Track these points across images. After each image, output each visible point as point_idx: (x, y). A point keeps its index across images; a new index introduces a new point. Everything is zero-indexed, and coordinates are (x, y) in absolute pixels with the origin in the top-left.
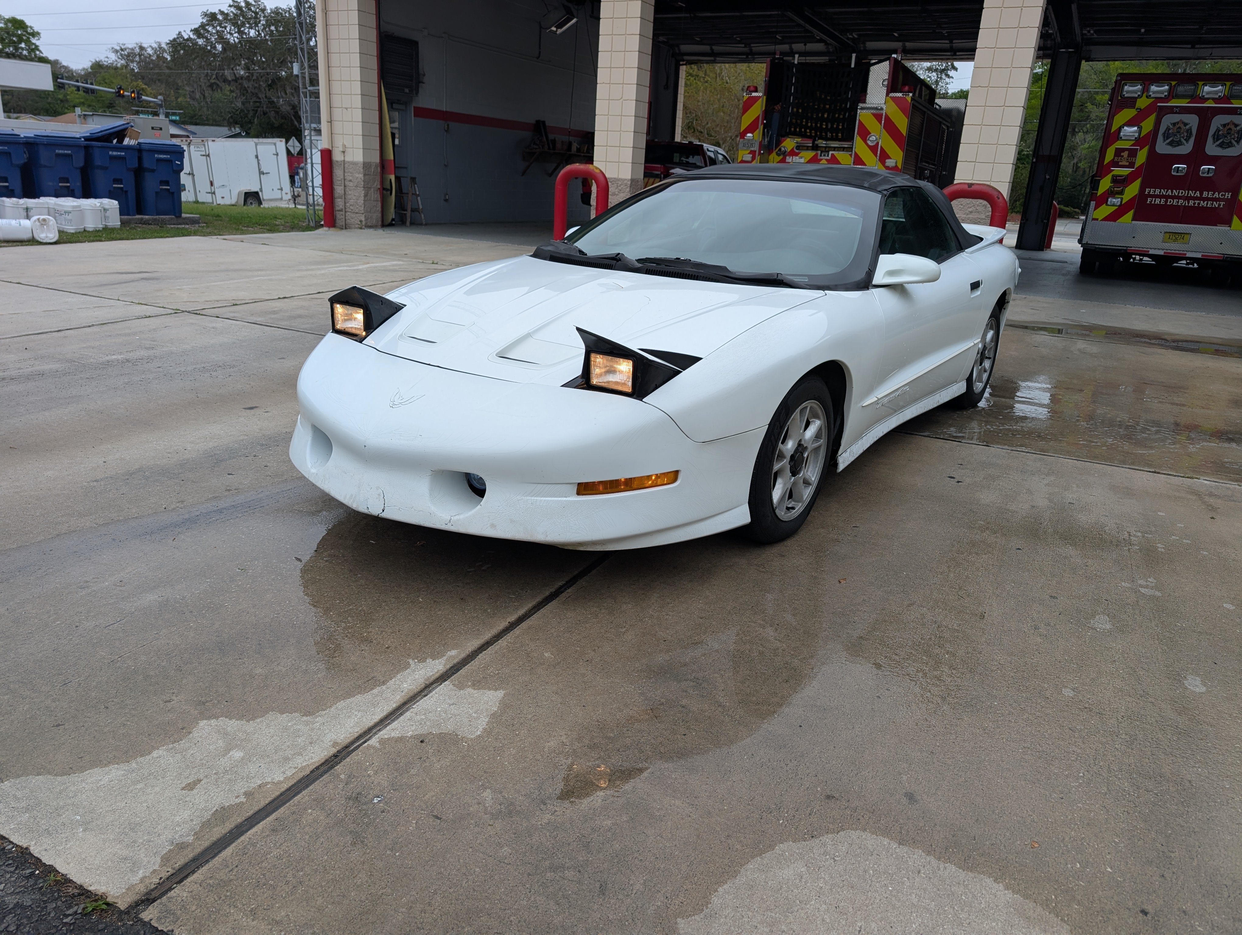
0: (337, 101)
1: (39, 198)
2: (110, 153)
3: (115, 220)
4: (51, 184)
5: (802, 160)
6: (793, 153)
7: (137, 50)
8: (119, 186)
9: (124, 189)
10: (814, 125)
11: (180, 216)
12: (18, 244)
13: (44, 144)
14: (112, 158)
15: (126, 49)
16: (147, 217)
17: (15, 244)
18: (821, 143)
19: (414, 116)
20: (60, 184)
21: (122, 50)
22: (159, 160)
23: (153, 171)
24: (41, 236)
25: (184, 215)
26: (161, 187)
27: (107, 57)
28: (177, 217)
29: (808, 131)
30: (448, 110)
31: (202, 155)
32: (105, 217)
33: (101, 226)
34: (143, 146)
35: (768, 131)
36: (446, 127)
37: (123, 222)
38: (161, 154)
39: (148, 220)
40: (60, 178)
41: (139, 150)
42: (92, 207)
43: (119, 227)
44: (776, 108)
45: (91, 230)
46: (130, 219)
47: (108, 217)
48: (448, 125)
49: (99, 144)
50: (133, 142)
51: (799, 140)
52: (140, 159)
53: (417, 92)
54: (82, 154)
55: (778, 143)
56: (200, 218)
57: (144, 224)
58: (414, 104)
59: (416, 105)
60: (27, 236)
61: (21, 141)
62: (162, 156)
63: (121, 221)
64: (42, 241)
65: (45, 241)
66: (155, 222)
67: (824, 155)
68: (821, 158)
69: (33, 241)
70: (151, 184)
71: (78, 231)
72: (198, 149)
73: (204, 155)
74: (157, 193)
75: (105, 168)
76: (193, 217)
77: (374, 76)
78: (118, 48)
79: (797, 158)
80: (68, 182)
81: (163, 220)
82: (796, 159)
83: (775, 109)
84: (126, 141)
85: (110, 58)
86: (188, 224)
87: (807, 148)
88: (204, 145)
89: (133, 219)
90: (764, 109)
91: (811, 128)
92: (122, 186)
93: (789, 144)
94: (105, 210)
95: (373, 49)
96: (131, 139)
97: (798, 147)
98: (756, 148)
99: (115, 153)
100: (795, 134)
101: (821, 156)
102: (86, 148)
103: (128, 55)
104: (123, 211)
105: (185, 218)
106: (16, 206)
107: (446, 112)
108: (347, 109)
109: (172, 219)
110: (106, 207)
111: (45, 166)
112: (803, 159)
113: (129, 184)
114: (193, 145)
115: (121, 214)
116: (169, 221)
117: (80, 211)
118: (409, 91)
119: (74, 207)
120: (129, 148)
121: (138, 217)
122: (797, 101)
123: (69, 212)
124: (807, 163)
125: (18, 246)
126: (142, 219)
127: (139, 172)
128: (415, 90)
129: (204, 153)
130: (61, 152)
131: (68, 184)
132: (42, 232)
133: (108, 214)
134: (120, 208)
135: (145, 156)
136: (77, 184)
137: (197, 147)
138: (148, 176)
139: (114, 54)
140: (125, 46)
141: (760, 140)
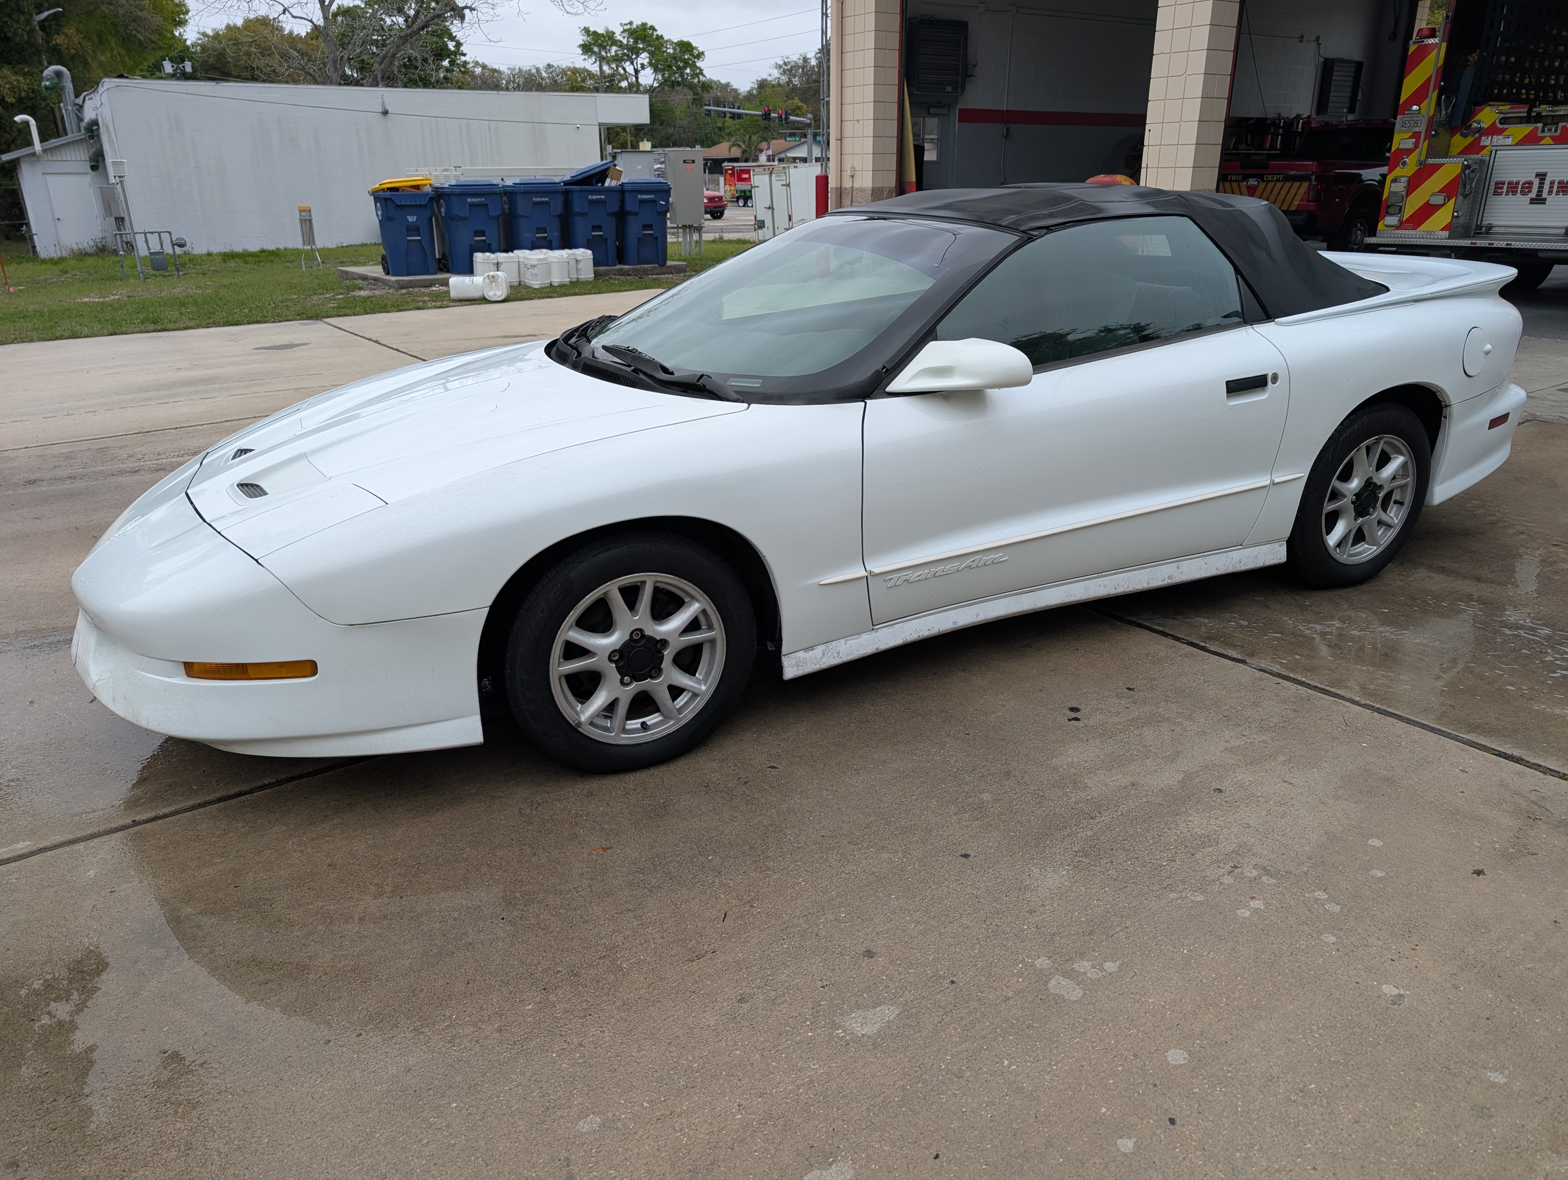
0: (848, 114)
1: (512, 252)
2: (590, 197)
3: (587, 272)
4: (528, 235)
5: (1509, 141)
6: (1493, 130)
7: (801, 62)
8: (598, 233)
9: (604, 237)
10: (1533, 80)
11: (664, 264)
12: (468, 303)
13: (521, 193)
14: (592, 202)
15: (789, 63)
16: (627, 267)
17: (463, 303)
18: (1545, 109)
19: (959, 122)
20: (537, 235)
21: (785, 64)
22: (642, 201)
23: (636, 214)
24: (491, 294)
25: (669, 263)
26: (643, 232)
27: (770, 75)
28: (660, 265)
29: (1524, 91)
30: (1010, 108)
31: (782, 185)
32: (577, 269)
33: (567, 280)
34: (626, 187)
35: (1447, 98)
36: (1005, 131)
37: (596, 274)
38: (644, 194)
39: (629, 270)
40: (537, 229)
41: (622, 191)
42: (559, 259)
43: (593, 279)
44: (1471, 59)
45: (556, 284)
46: (608, 270)
47: (581, 269)
48: (1008, 129)
49: (578, 188)
50: (614, 183)
51: (1506, 108)
52: (623, 201)
53: (963, 91)
54: (560, 200)
55: (1469, 114)
56: (687, 266)
57: (623, 275)
58: (960, 106)
59: (962, 107)
60: (476, 294)
61: (498, 191)
62: (645, 197)
63: (595, 274)
64: (490, 299)
65: (493, 299)
66: (635, 272)
67: (1550, 130)
68: (1543, 134)
69: (484, 300)
70: (634, 229)
71: (543, 286)
72: (780, 178)
73: (784, 185)
74: (639, 238)
75: (584, 215)
76: (679, 265)
77: (894, 76)
78: (781, 63)
79: (1501, 137)
80: (546, 232)
81: (644, 270)
82: (1498, 140)
83: (1468, 61)
84: (608, 183)
85: (773, 75)
86: (672, 274)
87: (1521, 121)
88: (785, 173)
89: (612, 270)
90: (1441, 62)
91: (1529, 88)
92: (601, 233)
93: (1487, 116)
94: (577, 261)
95: (894, 40)
96: (612, 179)
97: (1504, 121)
98: (1422, 128)
99: (595, 197)
100: (1500, 99)
101: (1543, 131)
102: (566, 193)
103: (791, 70)
104: (596, 263)
105: (671, 266)
106: (486, 262)
107: (1007, 111)
108: (858, 121)
109: (655, 268)
110: (579, 258)
111: (523, 217)
112: (1510, 139)
113: (608, 231)
114: (775, 173)
115: (595, 265)
116: (651, 271)
117: (548, 265)
118: (953, 89)
119: (539, 260)
120: (610, 190)
121: (619, 267)
122: (1507, 44)
123: (534, 266)
124: (1518, 144)
125: (466, 305)
126: (621, 269)
127: (621, 217)
128: (960, 87)
129: (784, 183)
130: (538, 199)
131: (546, 235)
132: (492, 289)
133: (580, 265)
134: (594, 259)
135: (628, 196)
136: (555, 234)
137: (779, 176)
138: (631, 219)
139: (776, 71)
140: (789, 60)
141: (1431, 113)
